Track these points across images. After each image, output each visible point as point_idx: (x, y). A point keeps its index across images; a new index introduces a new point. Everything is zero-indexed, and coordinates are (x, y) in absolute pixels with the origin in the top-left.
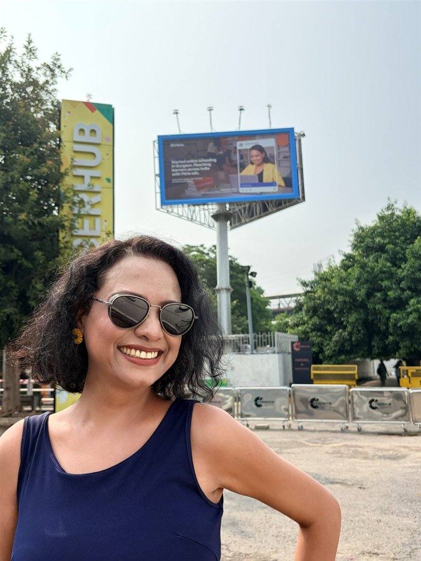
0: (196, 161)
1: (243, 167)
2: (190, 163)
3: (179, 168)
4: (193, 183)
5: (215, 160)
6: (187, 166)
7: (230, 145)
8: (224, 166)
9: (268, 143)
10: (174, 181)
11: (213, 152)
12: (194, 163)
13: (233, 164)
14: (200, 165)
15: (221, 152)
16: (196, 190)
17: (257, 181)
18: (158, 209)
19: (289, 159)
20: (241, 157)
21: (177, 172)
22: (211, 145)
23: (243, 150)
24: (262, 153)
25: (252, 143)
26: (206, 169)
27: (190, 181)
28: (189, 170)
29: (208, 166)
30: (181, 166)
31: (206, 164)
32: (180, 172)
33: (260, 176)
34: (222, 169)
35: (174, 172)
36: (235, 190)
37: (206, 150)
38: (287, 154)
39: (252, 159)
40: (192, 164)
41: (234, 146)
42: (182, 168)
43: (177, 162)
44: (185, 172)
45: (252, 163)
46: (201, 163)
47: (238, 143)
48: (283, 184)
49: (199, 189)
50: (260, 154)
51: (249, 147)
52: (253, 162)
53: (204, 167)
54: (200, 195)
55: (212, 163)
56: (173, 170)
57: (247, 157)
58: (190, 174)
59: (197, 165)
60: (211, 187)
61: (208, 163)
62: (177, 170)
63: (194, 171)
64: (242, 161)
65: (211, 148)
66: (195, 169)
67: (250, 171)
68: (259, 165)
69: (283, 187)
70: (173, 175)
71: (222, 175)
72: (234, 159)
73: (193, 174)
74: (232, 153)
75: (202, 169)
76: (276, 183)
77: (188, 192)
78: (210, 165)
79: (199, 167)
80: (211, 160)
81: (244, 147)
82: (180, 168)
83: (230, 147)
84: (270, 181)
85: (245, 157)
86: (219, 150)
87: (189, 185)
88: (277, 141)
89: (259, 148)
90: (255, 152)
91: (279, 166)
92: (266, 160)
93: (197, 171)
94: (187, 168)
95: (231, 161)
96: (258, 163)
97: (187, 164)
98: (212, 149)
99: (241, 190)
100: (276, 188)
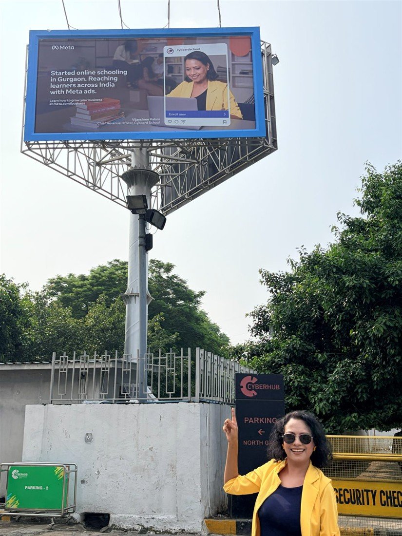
0: (94, 73)
1: (172, 84)
2: (81, 76)
3: (63, 83)
4: (86, 107)
5: (125, 73)
6: (76, 79)
7: (151, 50)
8: (141, 82)
9: (216, 50)
10: (53, 103)
11: (124, 60)
12: (90, 75)
13: (156, 79)
14: (99, 79)
15: (136, 61)
16: (89, 118)
17: (195, 108)
18: (23, 152)
19: (250, 75)
20: (170, 69)
21: (59, 89)
22: (121, 48)
23: (174, 58)
24: (206, 65)
25: (189, 49)
26: (108, 85)
27: (80, 104)
28: (79, 86)
29: (112, 82)
30: (67, 80)
31: (110, 78)
32: (64, 89)
33: (201, 100)
34: (135, 87)
35: (54, 90)
36: (156, 120)
37: (113, 57)
38: (249, 68)
39: (188, 73)
40: (86, 77)
41: (159, 52)
42: (68, 83)
43: (60, 74)
44: (73, 89)
45: (188, 80)
46: (100, 76)
47: (166, 48)
48: (240, 115)
49: (94, 117)
50: (203, 66)
51: (185, 54)
52: (190, 77)
53: (106, 82)
54: (95, 126)
55: (120, 76)
56: (53, 86)
57: (180, 69)
58: (81, 92)
59: (95, 79)
60: (116, 115)
61: (112, 75)
62: (58, 86)
63: (88, 89)
64: (170, 75)
65: (120, 53)
66: (89, 85)
67: (184, 91)
68: (200, 82)
69: (241, 119)
70: (52, 93)
71: (135, 96)
72: (157, 72)
73: (86, 92)
74: (155, 62)
75: (101, 85)
76: (227, 112)
77: (74, 121)
78: (116, 79)
79: (98, 82)
80: (117, 72)
81: (176, 54)
82: (65, 82)
83: (151, 54)
84: (217, 108)
85: (176, 69)
86: (133, 58)
87: (78, 110)
88: (230, 47)
89: (197, 56)
90: (192, 63)
91: (234, 86)
92: (213, 75)
93: (93, 89)
94: (77, 83)
95: (152, 74)
96: (198, 80)
97: (77, 76)
98: (121, 56)
99: (167, 121)
100: (228, 120)
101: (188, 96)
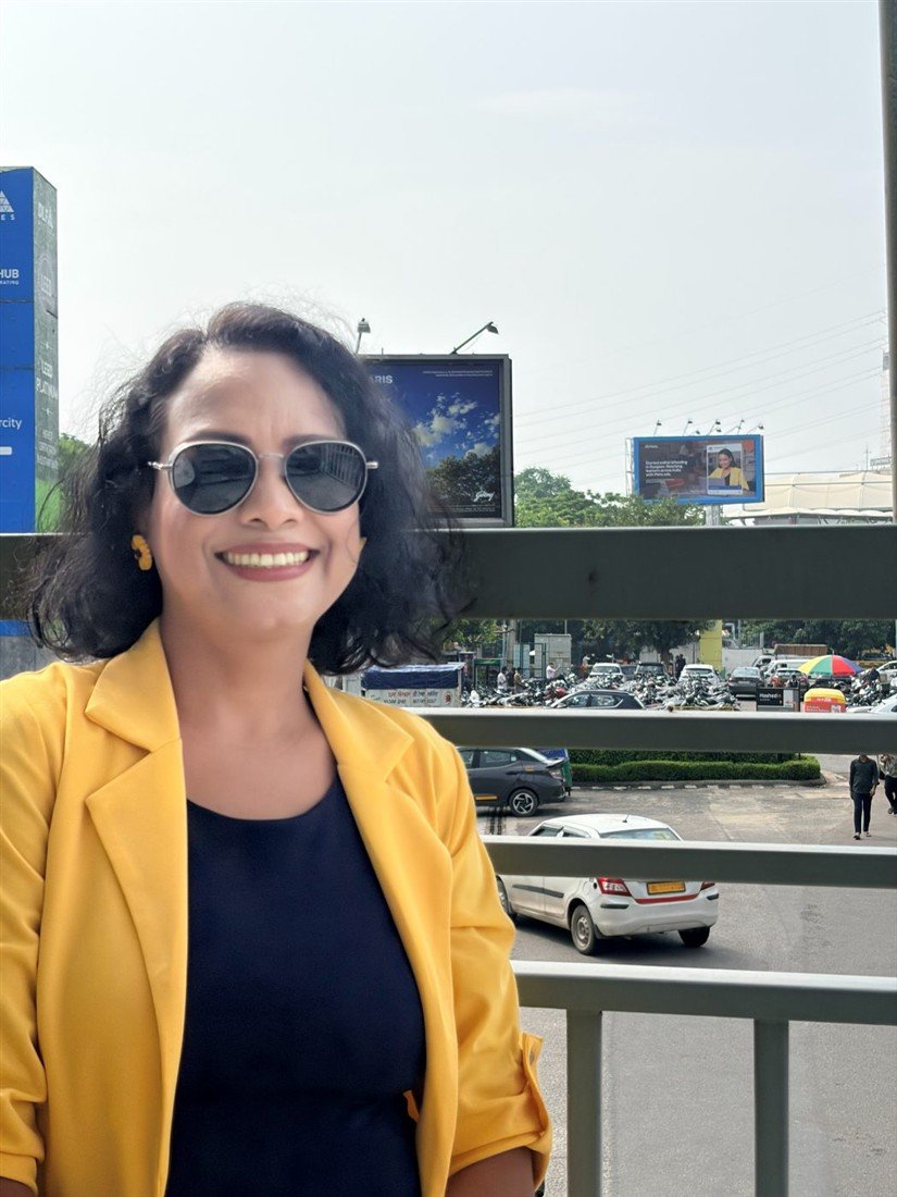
0: (669, 463)
1: (712, 470)
2: (663, 465)
5: (686, 463)
6: (660, 467)
8: (695, 469)
9: (735, 448)
10: (648, 481)
11: (685, 454)
12: (667, 464)
13: (703, 467)
14: (672, 467)
15: (692, 455)
19: (752, 464)
20: (711, 460)
21: (651, 473)
22: (683, 447)
24: (730, 457)
27: (662, 482)
28: (662, 471)
31: (677, 466)
32: (654, 473)
33: (727, 479)
34: (692, 472)
35: (649, 473)
36: (703, 491)
37: (679, 453)
38: (751, 459)
39: (720, 462)
40: (665, 465)
43: (651, 463)
44: (658, 473)
45: (720, 467)
46: (673, 465)
47: (708, 447)
48: (747, 488)
49: (670, 490)
50: (728, 458)
51: (719, 450)
52: (721, 465)
55: (684, 465)
56: (647, 471)
59: (670, 467)
60: (681, 489)
62: (651, 471)
63: (666, 472)
64: (711, 464)
65: (683, 450)
67: (718, 474)
68: (726, 469)
69: (748, 490)
70: (647, 475)
71: (692, 477)
72: (703, 462)
74: (702, 456)
77: (660, 493)
80: (682, 462)
82: (654, 468)
83: (700, 450)
84: (736, 484)
86: (690, 453)
88: (743, 446)
89: (726, 452)
90: (723, 456)
91: (745, 471)
92: (734, 464)
94: (660, 469)
95: (701, 463)
96: (726, 467)
97: (660, 465)
98: (684, 452)
99: (710, 492)
100: (741, 491)
101: (720, 477)
